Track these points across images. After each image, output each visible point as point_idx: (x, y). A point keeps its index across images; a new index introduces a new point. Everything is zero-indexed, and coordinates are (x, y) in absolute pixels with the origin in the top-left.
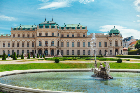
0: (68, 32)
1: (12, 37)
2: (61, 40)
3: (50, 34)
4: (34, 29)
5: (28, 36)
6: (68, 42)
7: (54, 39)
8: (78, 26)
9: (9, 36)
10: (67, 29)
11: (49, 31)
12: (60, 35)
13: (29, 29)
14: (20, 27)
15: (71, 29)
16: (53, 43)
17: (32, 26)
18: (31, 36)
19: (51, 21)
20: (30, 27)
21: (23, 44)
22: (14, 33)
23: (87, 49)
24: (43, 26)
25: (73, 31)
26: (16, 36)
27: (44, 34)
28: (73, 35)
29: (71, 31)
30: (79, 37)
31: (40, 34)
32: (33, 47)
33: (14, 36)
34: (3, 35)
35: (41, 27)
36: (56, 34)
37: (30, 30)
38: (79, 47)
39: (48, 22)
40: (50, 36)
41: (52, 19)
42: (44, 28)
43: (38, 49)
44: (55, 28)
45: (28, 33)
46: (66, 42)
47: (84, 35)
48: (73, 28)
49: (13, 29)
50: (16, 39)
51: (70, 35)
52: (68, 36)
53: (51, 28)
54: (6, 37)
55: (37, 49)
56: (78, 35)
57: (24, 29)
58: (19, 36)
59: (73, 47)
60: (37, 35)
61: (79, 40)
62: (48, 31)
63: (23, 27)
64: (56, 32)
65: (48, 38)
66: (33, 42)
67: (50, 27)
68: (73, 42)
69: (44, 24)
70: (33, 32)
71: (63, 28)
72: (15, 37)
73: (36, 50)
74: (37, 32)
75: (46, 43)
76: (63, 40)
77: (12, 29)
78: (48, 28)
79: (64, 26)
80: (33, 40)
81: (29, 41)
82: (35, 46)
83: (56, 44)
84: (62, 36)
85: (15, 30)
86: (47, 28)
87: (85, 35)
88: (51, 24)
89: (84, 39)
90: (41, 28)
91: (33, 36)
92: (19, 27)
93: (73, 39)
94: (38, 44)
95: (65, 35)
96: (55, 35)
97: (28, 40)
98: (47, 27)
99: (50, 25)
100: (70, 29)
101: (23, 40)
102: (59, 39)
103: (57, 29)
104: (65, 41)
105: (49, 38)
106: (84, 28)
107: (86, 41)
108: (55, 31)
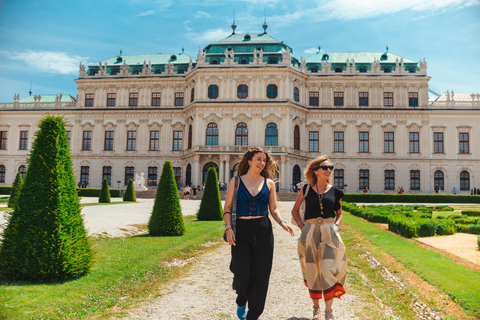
0: (339, 85)
1: (81, 103)
2: (309, 122)
3: (258, 91)
4: (182, 68)
5: (156, 100)
6: (338, 128)
7: (279, 115)
8: (384, 57)
9: (66, 99)
10: (333, 72)
11: (255, 78)
12: (304, 100)
13: (159, 69)
14: (120, 60)
15: (355, 71)
16: (272, 131)
17: (174, 58)
18: (167, 100)
19: (260, 35)
20: (164, 60)
21: (131, 139)
22: (90, 87)
23: (427, 164)
24: (226, 53)
25: (362, 79)
26: (100, 101)
27: (228, 91)
28: (364, 101)
29: (351, 81)
30: (389, 106)
31: (213, 91)
32: (177, 154)
33: (89, 101)
34: (39, 98)
35: (215, 60)
36: (285, 92)
37: (163, 74)
38: (389, 156)
39: (247, 37)
40: (257, 98)
41: (265, 27)
42: (232, 63)
43: (200, 161)
44: (280, 64)
45: (156, 86)
46: (331, 130)
47: (414, 102)
48: (363, 68)
49: (87, 69)
50: (98, 116)
51: (352, 99)
52: (339, 101)
53: (261, 63)
54: (53, 106)
55: (197, 158)
56: (389, 97)
57: (137, 69)
58: (111, 101)
59: (364, 155)
60: (198, 97)
61: (389, 119)
62: (249, 74)
63: (131, 60)
64: (287, 80)
65: (247, 111)
66: (178, 128)
67: (259, 60)
68: (364, 129)
69: (231, 47)
70: (179, 80)
71: (314, 67)
72: (95, 106)
73: (189, 168)
74: (199, 82)
75: (241, 131)
76: (316, 118)
77: (82, 68)
78: (250, 65)
79: (318, 59)
80: (178, 119)
81: (160, 122)
82: (186, 146)
83: (285, 138)
84: (314, 101)
85: (96, 75)
86: (244, 62)
87: (416, 99)
88: (260, 46)
89: (414, 119)
90: (215, 62)
91: (179, 101)
92: (112, 62)
93: (364, 119)
94: (199, 139)
95: (326, 99)
96: (280, 96)
97: (155, 118)
98: (244, 60)
99: (259, 49)
100: (347, 71)
101: (132, 118)
102: (302, 116)
103: (291, 66)
104: (326, 124)
105: (257, 109)
106: (411, 68)
107: (426, 127)
108: (284, 78)
